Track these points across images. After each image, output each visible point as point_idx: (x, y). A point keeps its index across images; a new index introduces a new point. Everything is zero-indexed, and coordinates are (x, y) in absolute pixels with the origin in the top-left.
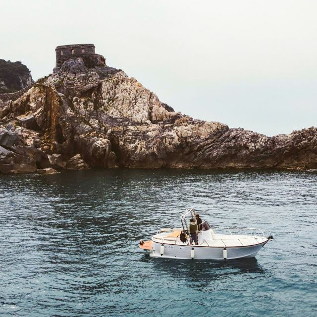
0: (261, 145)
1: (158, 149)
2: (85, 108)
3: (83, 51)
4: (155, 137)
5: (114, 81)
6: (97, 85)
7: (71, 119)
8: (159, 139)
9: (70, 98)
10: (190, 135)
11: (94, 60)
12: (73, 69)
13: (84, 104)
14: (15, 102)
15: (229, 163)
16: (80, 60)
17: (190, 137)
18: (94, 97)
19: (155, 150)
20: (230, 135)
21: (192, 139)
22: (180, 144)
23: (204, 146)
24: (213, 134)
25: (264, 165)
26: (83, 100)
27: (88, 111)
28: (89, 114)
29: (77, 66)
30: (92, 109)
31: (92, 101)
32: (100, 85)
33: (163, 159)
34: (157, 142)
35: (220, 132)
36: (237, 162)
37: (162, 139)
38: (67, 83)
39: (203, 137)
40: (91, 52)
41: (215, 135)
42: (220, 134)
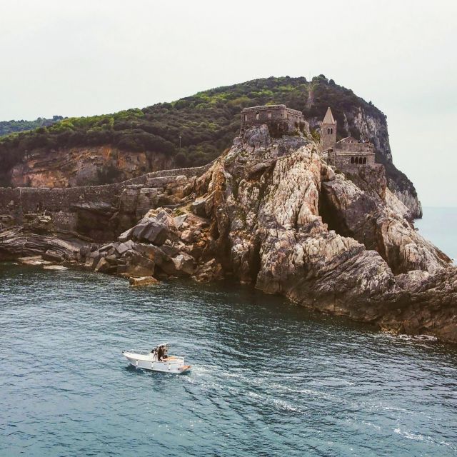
0: (374, 285)
1: (277, 267)
2: (248, 196)
3: (270, 115)
4: (279, 250)
5: (288, 160)
6: (269, 165)
7: (230, 210)
8: (284, 254)
9: (237, 181)
10: (315, 253)
11: (283, 127)
12: (253, 140)
13: (248, 190)
14: (200, 179)
15: (329, 305)
16: (264, 127)
17: (315, 256)
18: (263, 182)
19: (273, 269)
20: (355, 261)
21: (317, 259)
22: (304, 265)
23: (325, 273)
24: (338, 257)
25: (362, 316)
26: (250, 184)
27: (250, 199)
28: (250, 205)
29: (258, 137)
30: (256, 198)
31: (258, 187)
32: (274, 164)
33: (280, 282)
34: (279, 257)
35: (345, 255)
36: (340, 305)
37: (288, 253)
38: (239, 161)
39: (327, 259)
40: (279, 117)
41: (339, 258)
42: (344, 258)
